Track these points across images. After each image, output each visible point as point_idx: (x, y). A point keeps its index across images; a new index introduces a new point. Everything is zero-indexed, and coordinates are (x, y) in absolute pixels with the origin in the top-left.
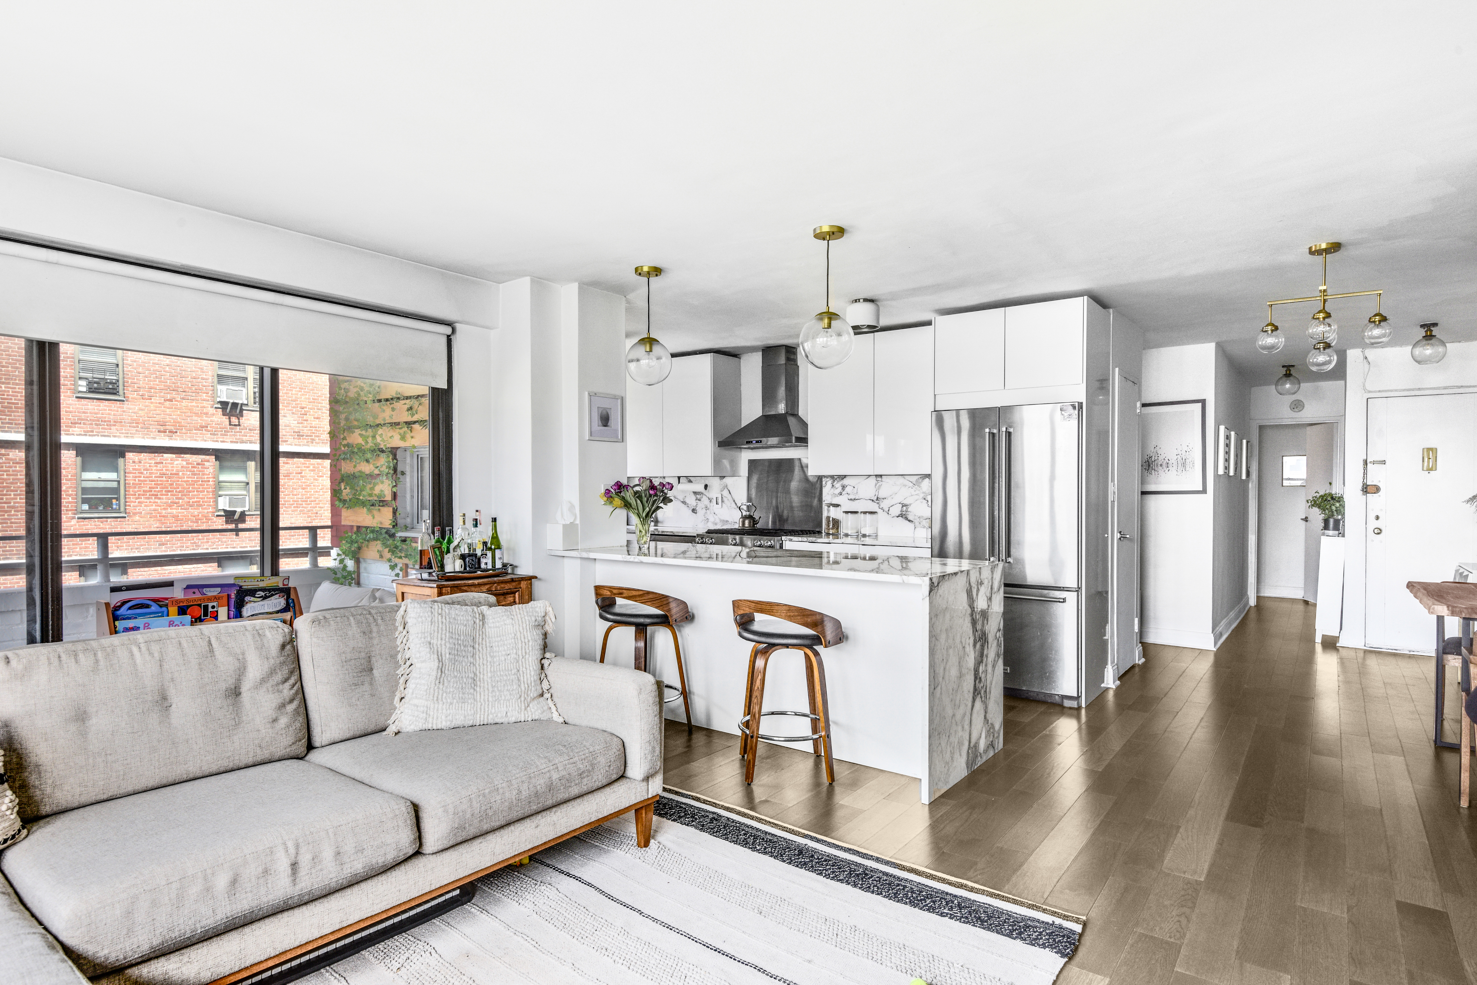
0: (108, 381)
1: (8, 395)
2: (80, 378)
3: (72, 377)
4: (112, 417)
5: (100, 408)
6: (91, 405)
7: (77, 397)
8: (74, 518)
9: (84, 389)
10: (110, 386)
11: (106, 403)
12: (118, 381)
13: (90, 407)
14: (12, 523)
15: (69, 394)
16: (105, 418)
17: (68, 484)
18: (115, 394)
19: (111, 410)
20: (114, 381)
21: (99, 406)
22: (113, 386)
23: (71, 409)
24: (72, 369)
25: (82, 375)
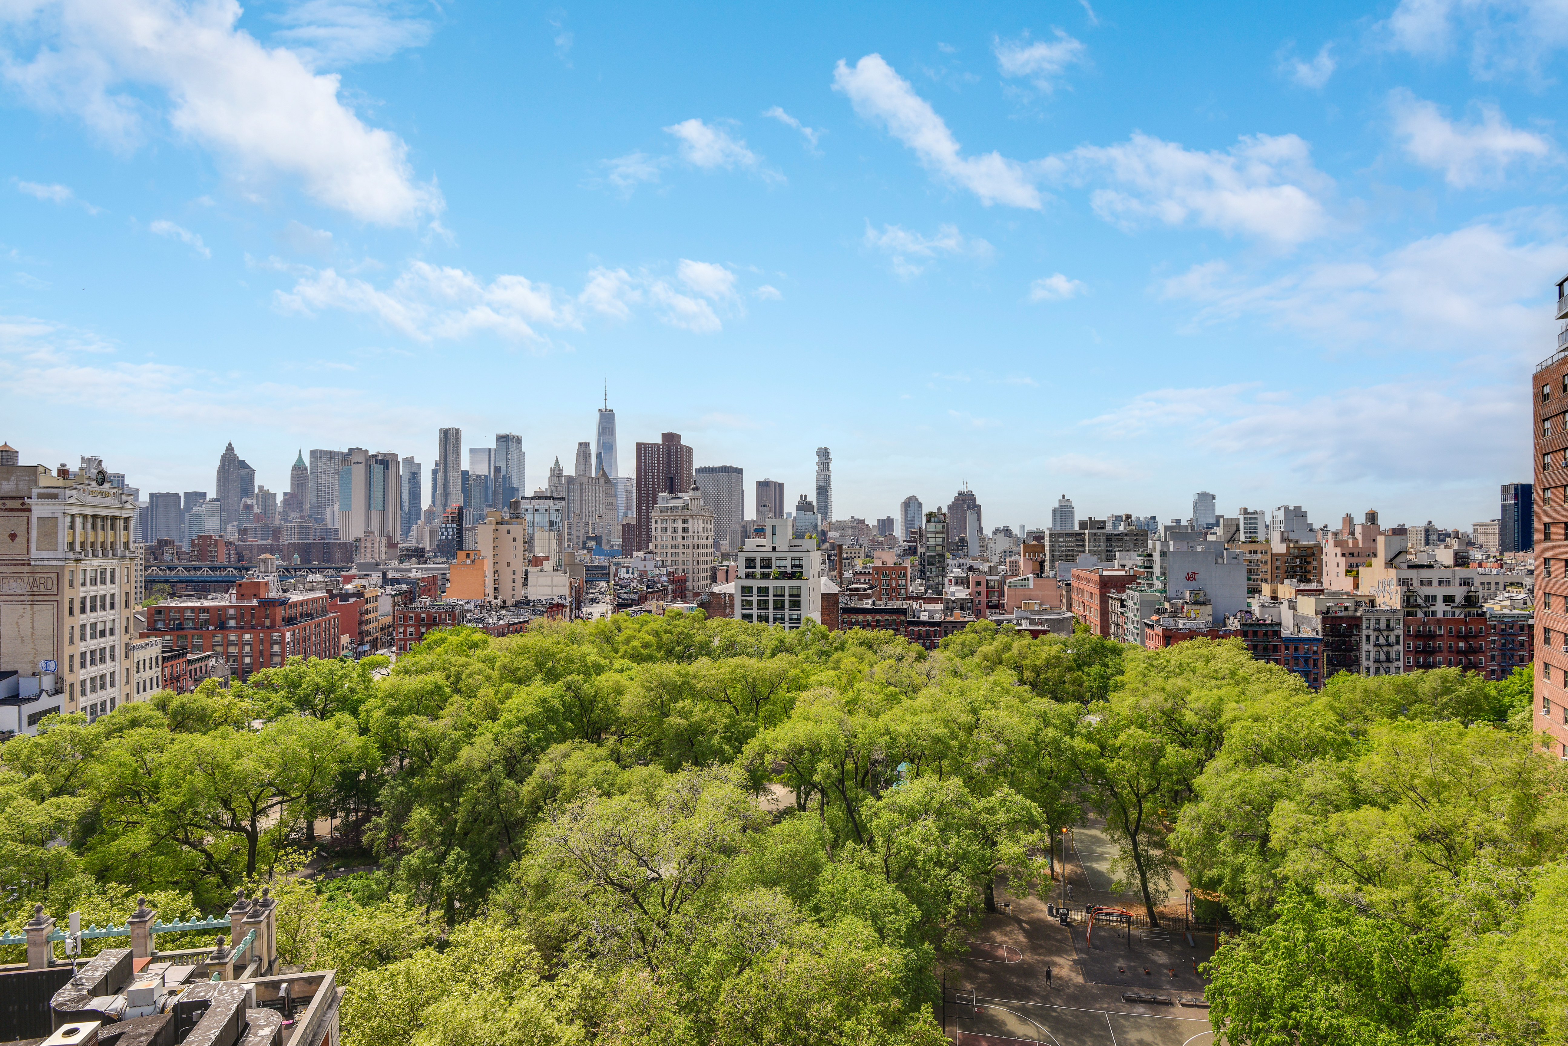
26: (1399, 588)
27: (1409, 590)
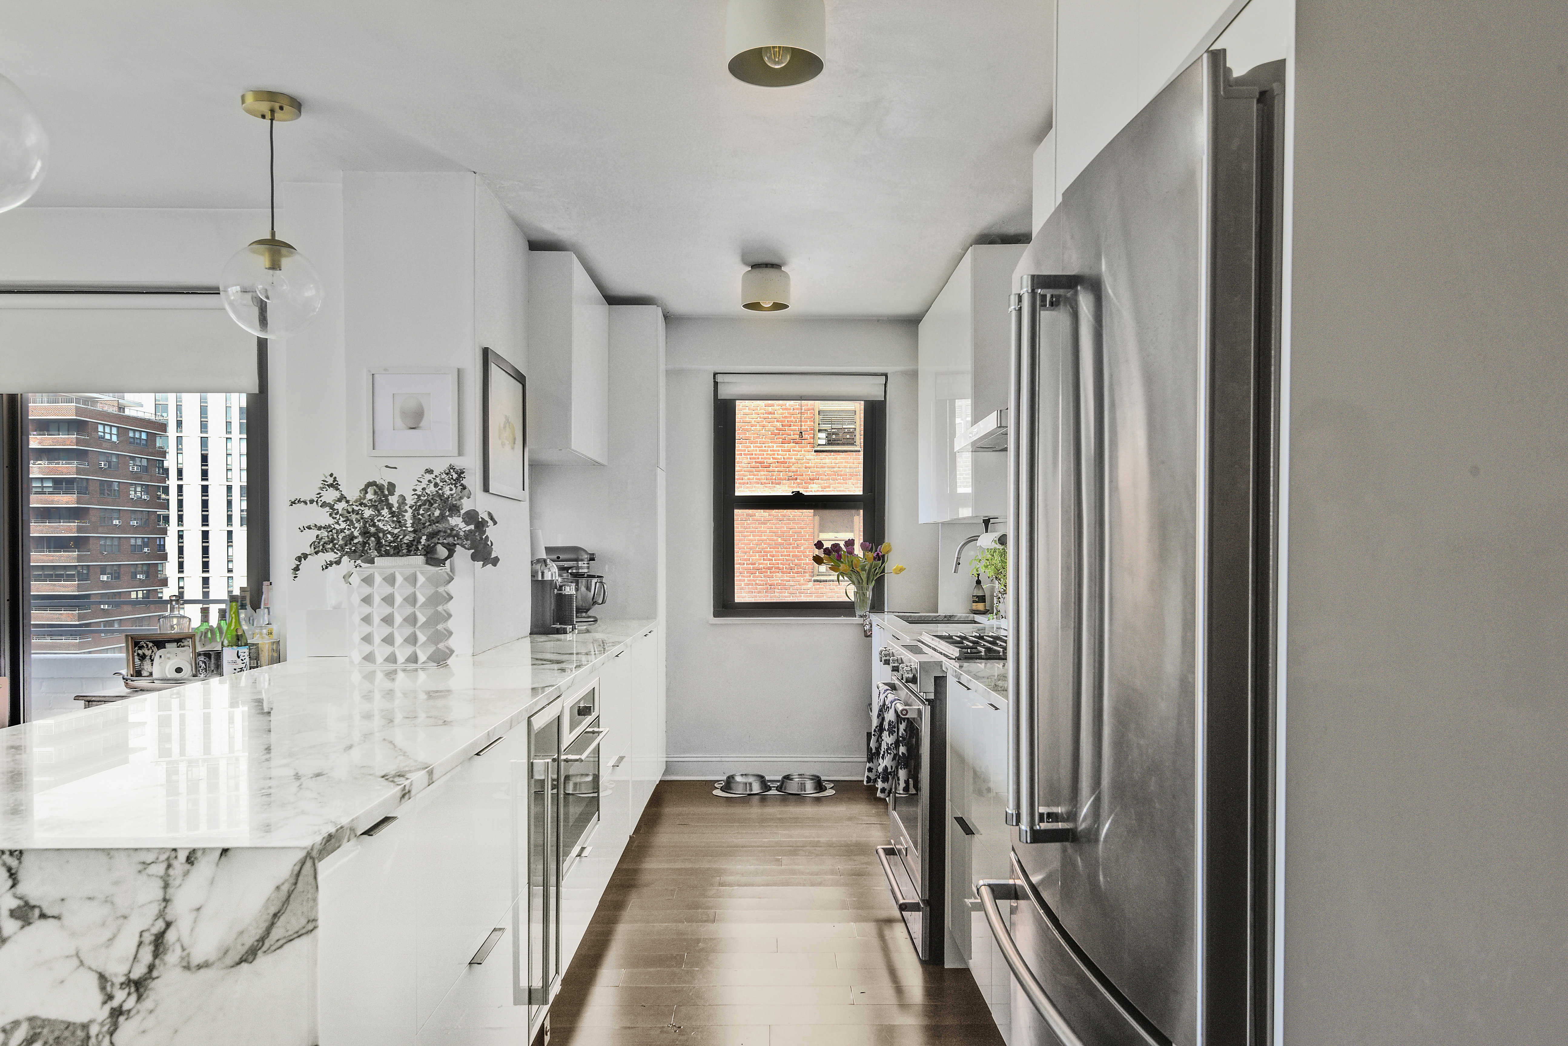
0: (846, 430)
1: (755, 455)
2: (820, 431)
3: (811, 430)
4: (848, 470)
5: (837, 461)
6: (829, 459)
7: (816, 451)
8: (810, 581)
9: (823, 442)
10: (848, 436)
11: (843, 455)
12: (855, 429)
13: (827, 461)
14: (756, 584)
15: (808, 448)
16: (841, 471)
17: (805, 544)
18: (853, 444)
19: (847, 462)
20: (851, 430)
21: (836, 459)
22: (850, 436)
23: (810, 464)
24: (811, 421)
25: (823, 427)
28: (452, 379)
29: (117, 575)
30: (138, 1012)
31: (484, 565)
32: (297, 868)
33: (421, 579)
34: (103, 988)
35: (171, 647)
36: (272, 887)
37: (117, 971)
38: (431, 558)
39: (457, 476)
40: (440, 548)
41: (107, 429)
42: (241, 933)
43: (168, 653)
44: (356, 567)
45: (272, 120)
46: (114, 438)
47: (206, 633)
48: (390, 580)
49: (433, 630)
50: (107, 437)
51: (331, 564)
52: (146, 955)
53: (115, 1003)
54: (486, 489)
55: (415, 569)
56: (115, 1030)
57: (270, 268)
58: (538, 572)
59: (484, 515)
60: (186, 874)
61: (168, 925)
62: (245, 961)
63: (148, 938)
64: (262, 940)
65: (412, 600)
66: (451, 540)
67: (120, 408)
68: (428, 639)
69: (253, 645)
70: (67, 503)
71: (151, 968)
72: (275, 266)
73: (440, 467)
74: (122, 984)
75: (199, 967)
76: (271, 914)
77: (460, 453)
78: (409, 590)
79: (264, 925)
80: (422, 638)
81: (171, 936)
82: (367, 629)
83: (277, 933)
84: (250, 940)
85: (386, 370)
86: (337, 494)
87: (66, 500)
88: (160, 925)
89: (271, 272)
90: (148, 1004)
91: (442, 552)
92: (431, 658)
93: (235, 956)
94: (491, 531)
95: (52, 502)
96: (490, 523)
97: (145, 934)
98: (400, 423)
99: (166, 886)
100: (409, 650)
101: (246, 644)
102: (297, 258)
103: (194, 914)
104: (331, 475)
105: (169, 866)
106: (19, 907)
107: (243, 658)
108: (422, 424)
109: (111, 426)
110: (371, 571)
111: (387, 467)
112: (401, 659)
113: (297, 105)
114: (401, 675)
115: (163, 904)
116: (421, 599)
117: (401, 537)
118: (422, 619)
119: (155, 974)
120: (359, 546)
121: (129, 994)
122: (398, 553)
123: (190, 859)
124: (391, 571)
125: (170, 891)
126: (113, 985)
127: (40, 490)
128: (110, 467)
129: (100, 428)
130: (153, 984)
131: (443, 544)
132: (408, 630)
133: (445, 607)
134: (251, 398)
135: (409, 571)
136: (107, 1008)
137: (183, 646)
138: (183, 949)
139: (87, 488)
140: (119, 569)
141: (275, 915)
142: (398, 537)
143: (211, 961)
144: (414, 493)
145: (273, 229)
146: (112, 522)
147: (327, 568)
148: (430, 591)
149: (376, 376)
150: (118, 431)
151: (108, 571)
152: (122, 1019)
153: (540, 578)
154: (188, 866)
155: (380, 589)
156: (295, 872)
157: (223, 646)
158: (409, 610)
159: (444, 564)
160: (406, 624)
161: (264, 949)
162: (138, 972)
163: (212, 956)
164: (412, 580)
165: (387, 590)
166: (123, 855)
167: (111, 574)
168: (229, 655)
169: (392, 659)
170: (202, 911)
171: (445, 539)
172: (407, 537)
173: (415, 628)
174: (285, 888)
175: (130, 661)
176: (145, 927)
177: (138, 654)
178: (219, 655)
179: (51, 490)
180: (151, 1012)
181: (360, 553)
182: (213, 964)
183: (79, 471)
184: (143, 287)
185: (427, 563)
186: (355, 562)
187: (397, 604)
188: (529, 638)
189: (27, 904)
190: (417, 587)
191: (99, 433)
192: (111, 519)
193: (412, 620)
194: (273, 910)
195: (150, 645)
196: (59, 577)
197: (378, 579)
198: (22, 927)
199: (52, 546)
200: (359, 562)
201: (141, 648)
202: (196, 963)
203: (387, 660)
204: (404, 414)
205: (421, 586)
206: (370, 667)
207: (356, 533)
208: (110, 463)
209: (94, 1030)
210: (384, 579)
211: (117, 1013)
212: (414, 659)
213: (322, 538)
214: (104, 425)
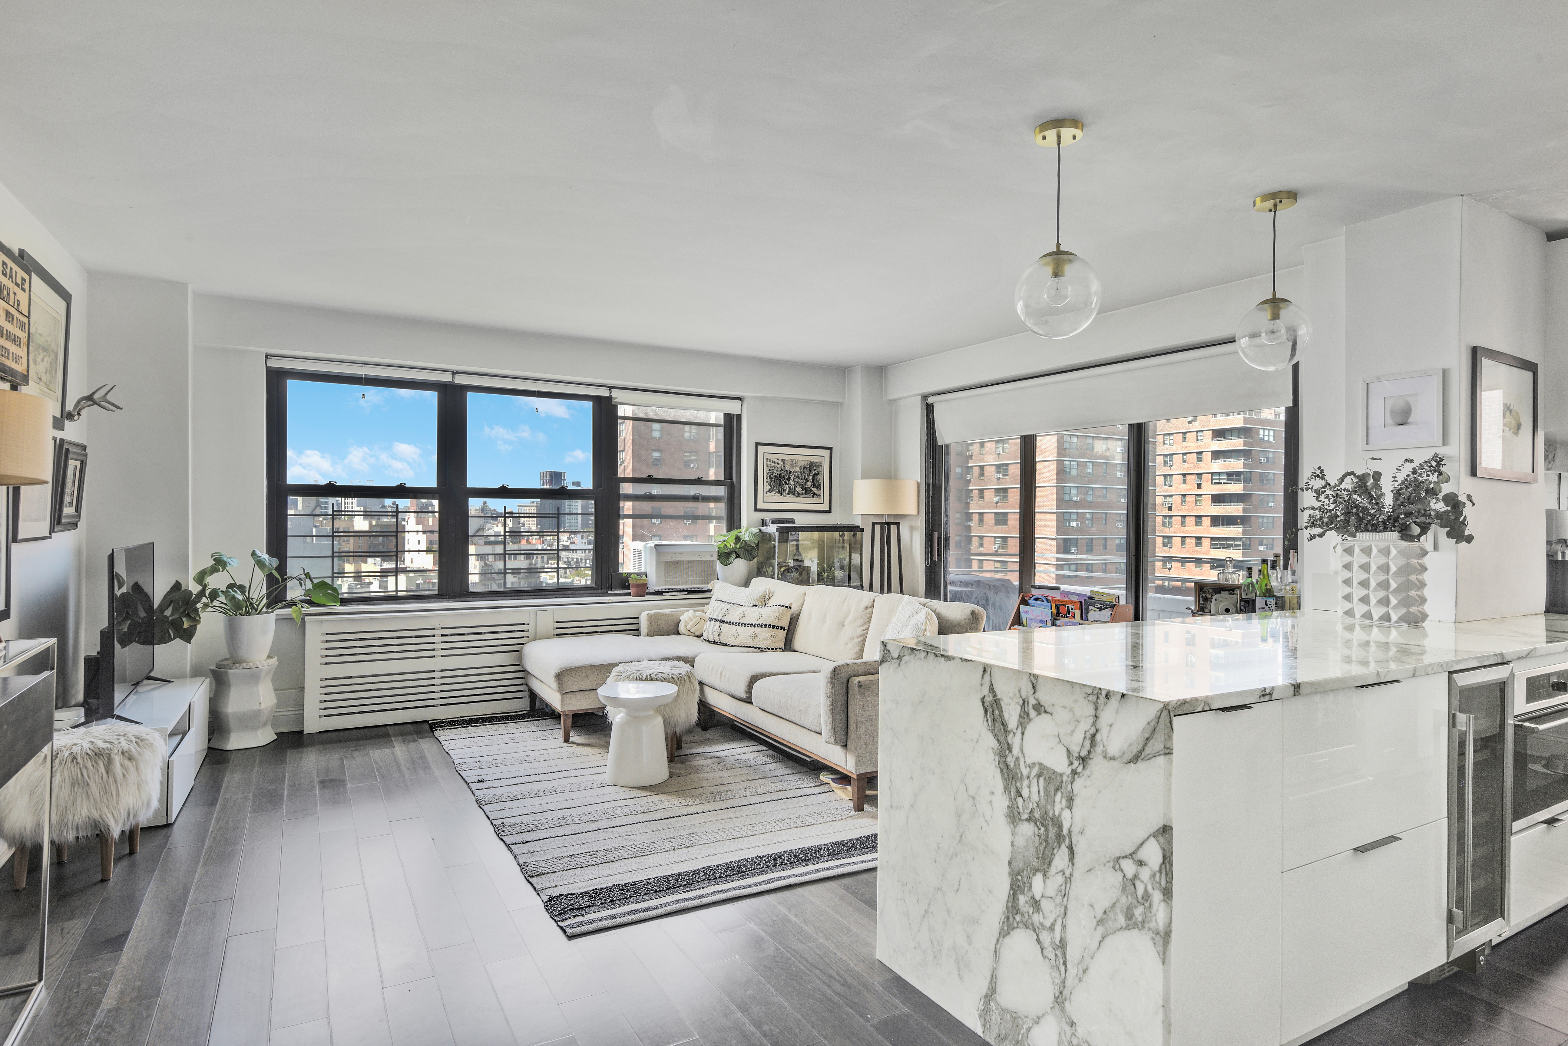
26: (477, 563)
27: (486, 564)
28: (1437, 381)
29: (1271, 546)
30: (1083, 775)
31: (1457, 543)
32: (1159, 714)
33: (1394, 552)
34: (1069, 757)
35: (1225, 594)
36: (1146, 722)
37: (1075, 749)
38: (1405, 534)
39: (1437, 464)
40: (1414, 526)
41: (1266, 432)
42: (1131, 745)
43: (1221, 597)
44: (1343, 540)
45: (1275, 212)
46: (1271, 439)
47: (1248, 586)
48: (1367, 551)
49: (1404, 595)
50: (1266, 438)
51: (1314, 537)
52: (1087, 744)
53: (1074, 767)
54: (1474, 473)
55: (1389, 543)
56: (1073, 781)
57: (1271, 320)
58: (1557, 552)
59: (1462, 498)
60: (1106, 704)
61: (1097, 731)
62: (1133, 762)
63: (1088, 736)
64: (1140, 752)
65: (1385, 568)
66: (1423, 519)
67: (1276, 415)
68: (1399, 602)
69: (1278, 597)
70: (1236, 490)
71: (1089, 752)
72: (1275, 317)
73: (1421, 457)
74: (1076, 757)
75: (1111, 759)
76: (1146, 738)
77: (1445, 442)
78: (1383, 560)
79: (1142, 744)
80: (1394, 601)
81: (1098, 737)
82: (1347, 590)
83: (1148, 750)
84: (1135, 750)
85: (1378, 378)
86: (1323, 483)
87: (1236, 488)
88: (1093, 730)
89: (1272, 322)
90: (1087, 772)
91: (1416, 530)
92: (1401, 619)
93: (1128, 757)
94: (1468, 511)
95: (1226, 490)
96: (1468, 504)
97: (1087, 733)
98: (1389, 420)
99: (1096, 709)
100: (1382, 610)
101: (1273, 596)
102: (1292, 308)
103: (1109, 728)
104: (1319, 468)
105: (1098, 698)
106: (1036, 704)
107: (1270, 606)
108: (1410, 420)
109: (1269, 430)
110: (1352, 543)
111: (1373, 459)
112: (1376, 617)
113: (1293, 195)
114: (1375, 630)
115: (1095, 718)
116: (1393, 568)
117: (1377, 516)
118: (1393, 585)
119: (1091, 756)
120: (1341, 523)
121: (1079, 764)
122: (1376, 529)
123: (1108, 696)
124: (1369, 544)
125: (1098, 712)
126: (1073, 756)
127: (1218, 481)
128: (1267, 461)
129: (1261, 432)
130: (1090, 762)
131: (1415, 522)
132: (1381, 594)
133: (1420, 577)
134: (1288, 410)
135: (1383, 545)
136: (1070, 768)
137: (1233, 594)
138: (1104, 747)
139: (1250, 479)
140: (1273, 541)
141: (1147, 739)
142: (1375, 516)
143: (1116, 756)
144: (1393, 479)
145: (1274, 290)
146: (1268, 505)
147: (1311, 539)
148: (1402, 562)
149: (1370, 386)
150: (1274, 433)
151: (1265, 542)
152: (1076, 776)
153: (1560, 558)
154: (1106, 700)
155: (1359, 558)
156: (1158, 716)
157: (1256, 595)
158: (1382, 577)
159: (1419, 540)
160: (1379, 588)
161: (1142, 757)
162: (1084, 753)
163: (1117, 754)
164: (1386, 552)
165: (1364, 559)
166: (1078, 686)
167: (1267, 545)
168: (1259, 602)
169: (1368, 616)
170: (1113, 726)
171: (1417, 518)
172: (1382, 516)
173: (1388, 592)
174: (1152, 724)
175: (1197, 601)
176: (1087, 729)
177: (1202, 597)
178: (1254, 601)
179: (1225, 481)
180: (1089, 777)
181: (1343, 528)
182: (1117, 759)
183: (1245, 466)
184: (1214, 341)
185: (1402, 539)
186: (1343, 536)
187: (1372, 572)
188: (1543, 615)
189: (1039, 703)
190: (1390, 558)
191: (1260, 436)
192: (1268, 502)
193: (1384, 585)
194: (1147, 736)
195: (1211, 591)
196: (1229, 547)
197: (1357, 550)
198: (1037, 715)
199: (1225, 522)
200: (1345, 536)
201: (1204, 592)
202: (1109, 756)
203: (1363, 616)
204: (1393, 413)
205: (1394, 557)
206: (1350, 621)
207: (1339, 513)
208: (1267, 459)
209: (1065, 778)
210: (1361, 550)
211: (1074, 772)
212: (1386, 618)
213: (1313, 517)
214: (1264, 429)
